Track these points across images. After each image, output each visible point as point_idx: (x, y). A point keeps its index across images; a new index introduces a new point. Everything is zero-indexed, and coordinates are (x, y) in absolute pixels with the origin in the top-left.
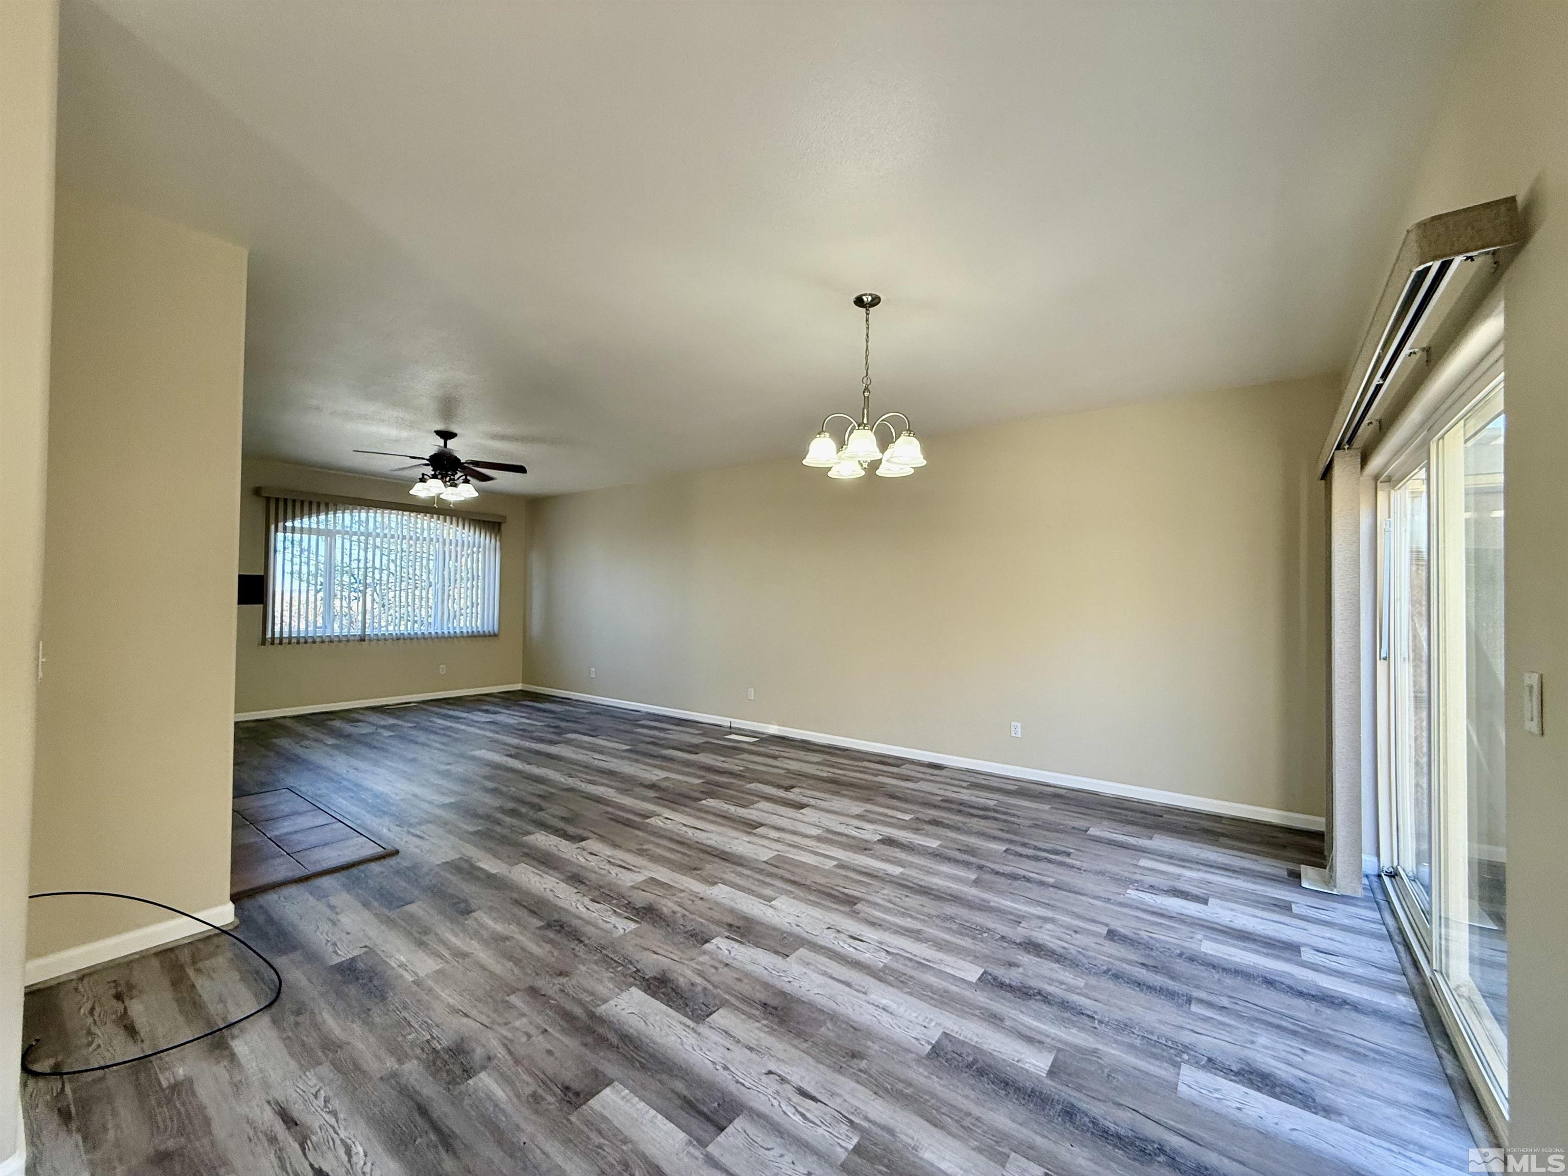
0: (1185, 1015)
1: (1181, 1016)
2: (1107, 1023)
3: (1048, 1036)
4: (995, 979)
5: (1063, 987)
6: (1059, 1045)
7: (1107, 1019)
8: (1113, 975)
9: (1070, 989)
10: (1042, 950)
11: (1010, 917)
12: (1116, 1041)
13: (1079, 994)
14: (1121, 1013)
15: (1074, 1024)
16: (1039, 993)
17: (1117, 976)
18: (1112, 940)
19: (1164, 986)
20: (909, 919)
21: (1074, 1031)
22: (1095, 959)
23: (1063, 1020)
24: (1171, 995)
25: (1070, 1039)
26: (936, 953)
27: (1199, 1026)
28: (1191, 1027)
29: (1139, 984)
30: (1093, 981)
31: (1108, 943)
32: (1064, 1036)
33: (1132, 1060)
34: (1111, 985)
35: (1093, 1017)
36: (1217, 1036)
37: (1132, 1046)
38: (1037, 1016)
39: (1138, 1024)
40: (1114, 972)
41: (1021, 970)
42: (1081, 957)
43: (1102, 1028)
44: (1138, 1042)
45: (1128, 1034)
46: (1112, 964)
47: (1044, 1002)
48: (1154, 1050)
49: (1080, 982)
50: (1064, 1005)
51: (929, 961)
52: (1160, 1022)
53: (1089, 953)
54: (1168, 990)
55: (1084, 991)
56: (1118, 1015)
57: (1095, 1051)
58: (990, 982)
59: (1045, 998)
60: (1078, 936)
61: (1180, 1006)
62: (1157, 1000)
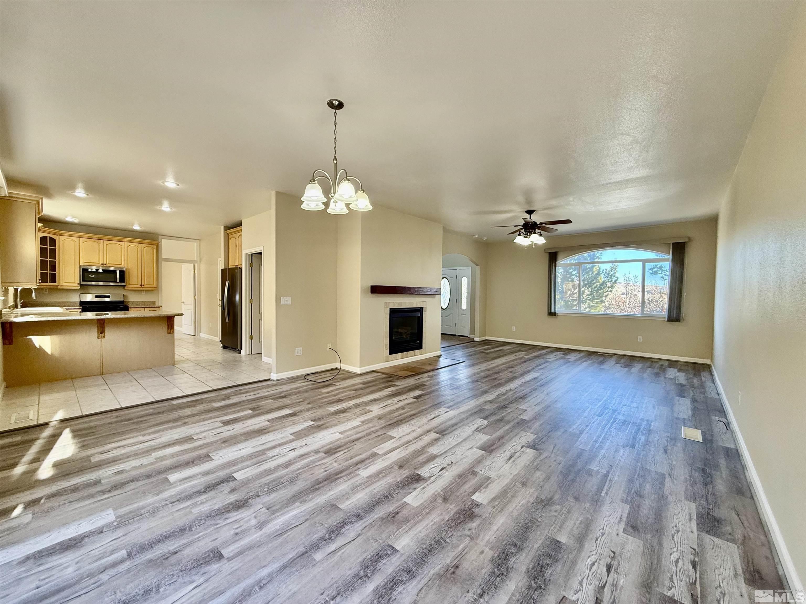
0: (127, 544)
1: (129, 541)
2: (163, 506)
3: (180, 485)
4: (229, 481)
5: (199, 503)
6: (173, 486)
7: (165, 508)
8: (185, 529)
9: (195, 505)
10: (233, 508)
11: (278, 507)
12: (152, 504)
13: (189, 506)
14: (161, 516)
15: (176, 495)
16: (205, 492)
17: (182, 531)
18: (212, 551)
19: (150, 551)
20: (299, 467)
21: (173, 493)
22: (205, 529)
23: (182, 493)
24: (143, 548)
25: (172, 490)
26: (265, 468)
27: (116, 544)
28: (119, 540)
29: (166, 537)
30: (191, 517)
31: (211, 546)
32: (175, 489)
33: (141, 504)
34: (180, 523)
35: (171, 503)
36: (101, 548)
37: (143, 507)
38: (193, 486)
39: (149, 518)
40: (187, 532)
41: (226, 492)
42: (213, 522)
43: (164, 503)
44: (143, 511)
45: (149, 511)
46: (193, 535)
47: (199, 491)
48: (132, 514)
49: (196, 511)
50: (190, 497)
51: (259, 465)
52: (139, 528)
53: (212, 529)
54: (147, 550)
55: (188, 509)
56: (161, 514)
57: (157, 495)
58: (230, 479)
59: (199, 493)
60: (232, 532)
61: (135, 545)
62: (149, 537)
